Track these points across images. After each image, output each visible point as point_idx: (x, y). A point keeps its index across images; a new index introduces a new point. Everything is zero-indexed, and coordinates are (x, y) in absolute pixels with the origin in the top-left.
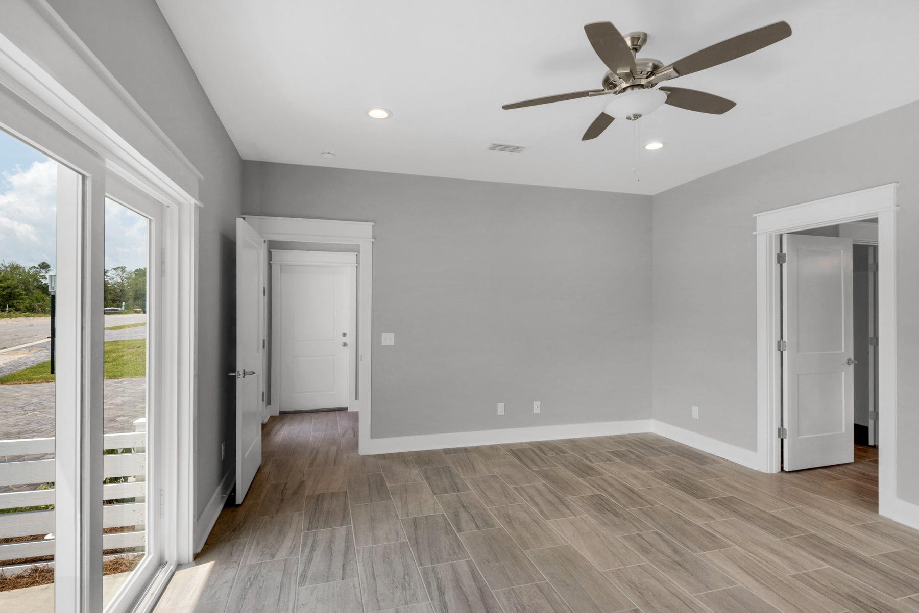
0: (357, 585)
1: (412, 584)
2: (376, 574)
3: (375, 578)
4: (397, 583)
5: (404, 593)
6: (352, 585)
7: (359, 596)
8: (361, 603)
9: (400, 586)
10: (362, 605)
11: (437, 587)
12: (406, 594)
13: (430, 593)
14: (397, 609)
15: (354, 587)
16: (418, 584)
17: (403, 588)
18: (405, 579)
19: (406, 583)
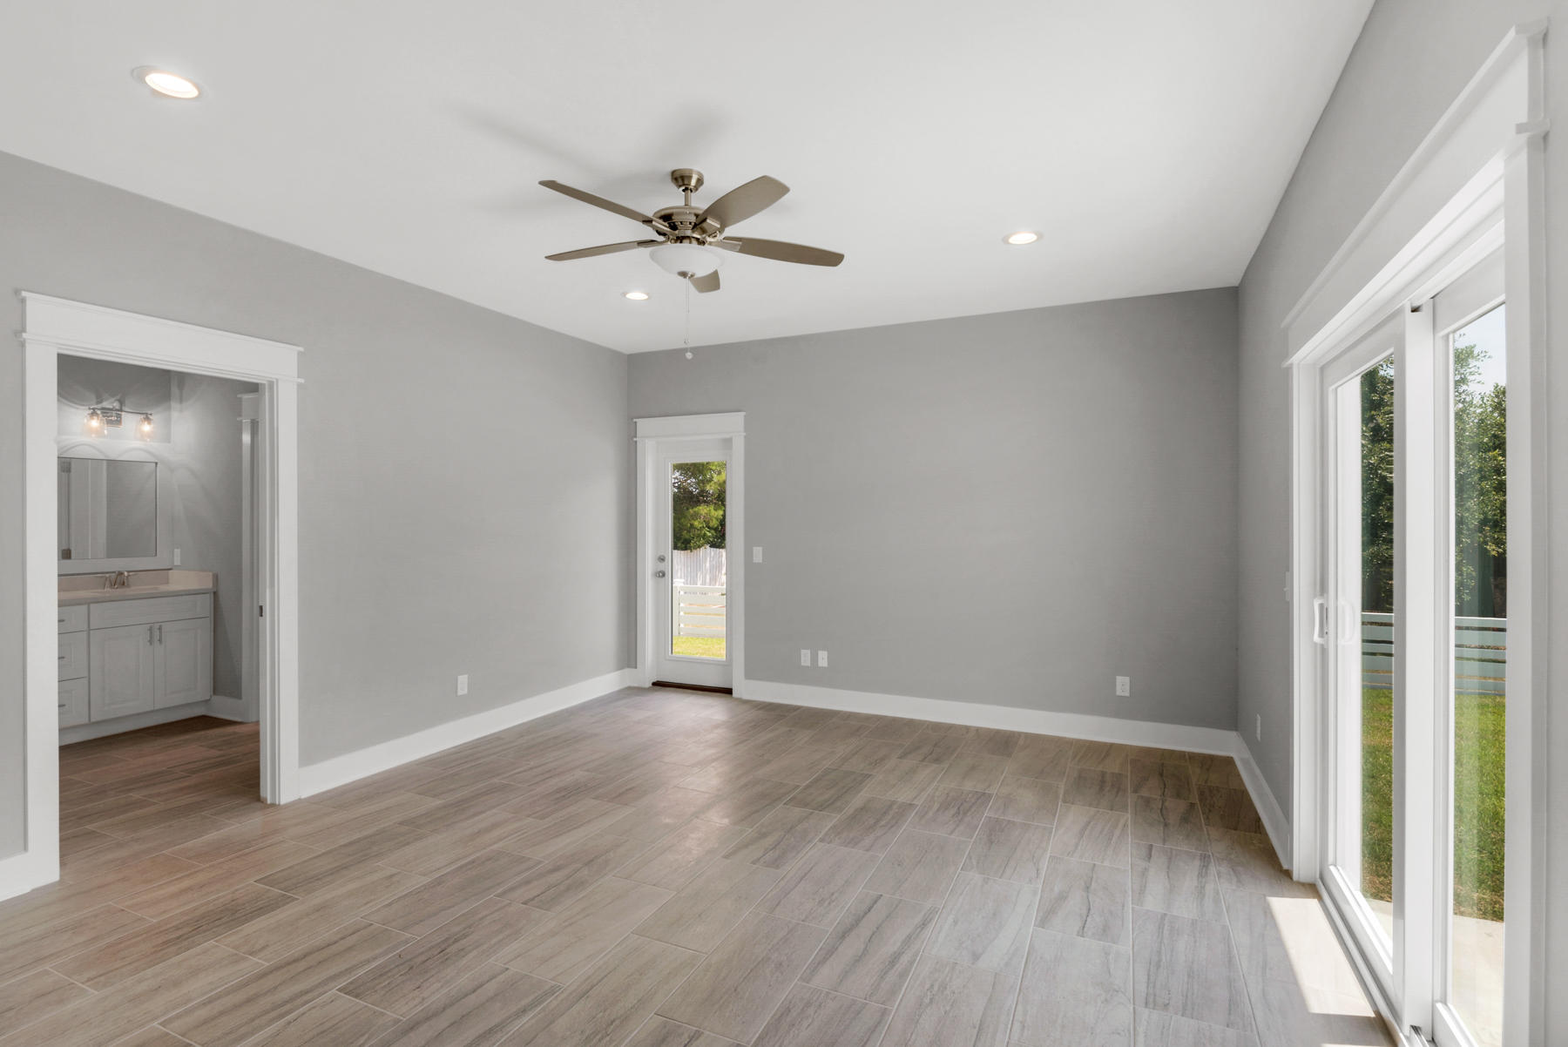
0: (1017, 1026)
1: (927, 986)
2: (976, 1031)
3: (980, 1025)
4: (949, 998)
5: (948, 979)
6: (1026, 1031)
7: (1020, 1007)
8: (1022, 994)
9: (948, 992)
10: (1020, 989)
11: (894, 966)
12: (947, 976)
13: (911, 963)
14: (973, 964)
15: (1024, 1026)
16: (918, 982)
17: (946, 988)
18: (931, 999)
19: (934, 993)
